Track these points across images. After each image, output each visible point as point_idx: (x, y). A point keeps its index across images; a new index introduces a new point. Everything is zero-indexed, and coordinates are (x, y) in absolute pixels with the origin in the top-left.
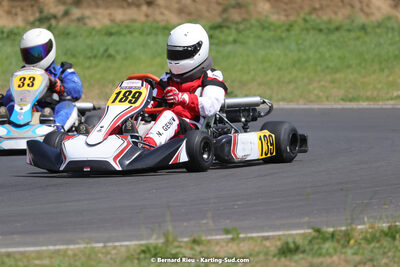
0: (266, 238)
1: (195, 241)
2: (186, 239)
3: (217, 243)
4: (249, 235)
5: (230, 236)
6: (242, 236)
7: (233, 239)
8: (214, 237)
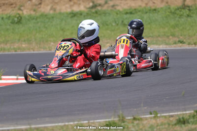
0: (172, 116)
1: (135, 119)
2: (129, 118)
3: (146, 119)
4: (163, 115)
5: (153, 116)
6: (159, 115)
7: (155, 117)
8: (145, 116)
